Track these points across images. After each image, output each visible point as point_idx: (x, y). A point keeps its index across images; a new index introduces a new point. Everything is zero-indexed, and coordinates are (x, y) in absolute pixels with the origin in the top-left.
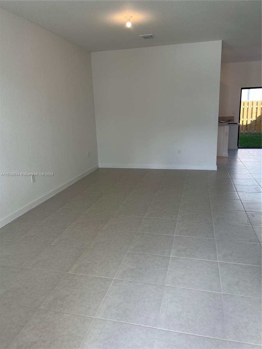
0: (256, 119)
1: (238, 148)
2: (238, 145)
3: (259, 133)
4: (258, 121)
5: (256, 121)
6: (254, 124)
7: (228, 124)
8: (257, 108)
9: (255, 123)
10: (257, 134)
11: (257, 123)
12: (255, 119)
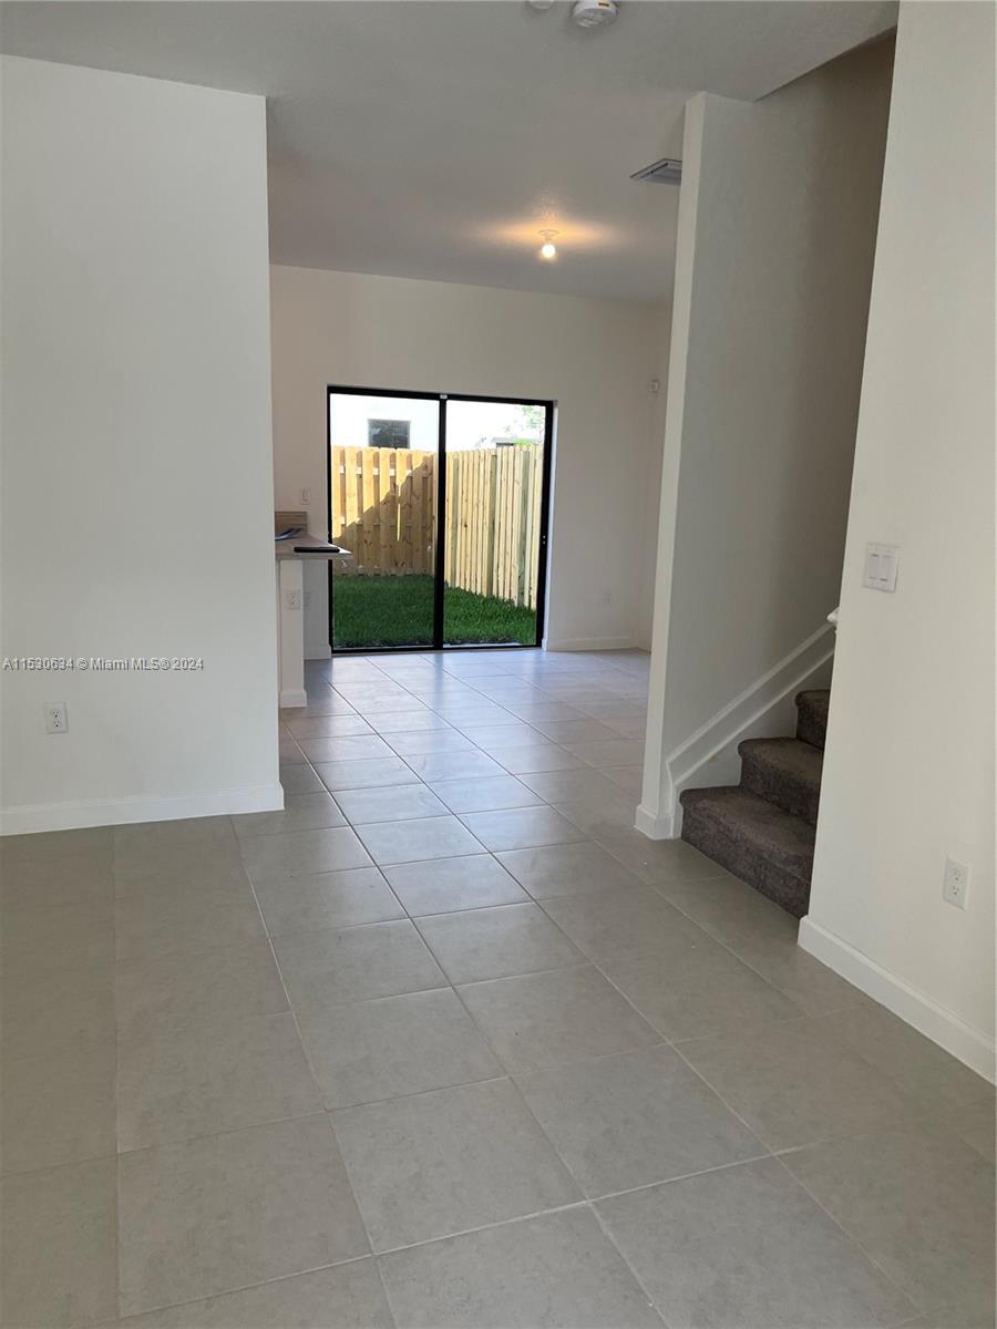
0: (362, 521)
1: (333, 652)
2: (331, 642)
3: (375, 575)
4: (366, 528)
5: (359, 526)
6: (355, 539)
7: (298, 550)
8: (361, 476)
9: (355, 534)
10: (369, 578)
11: (365, 536)
12: (357, 520)
